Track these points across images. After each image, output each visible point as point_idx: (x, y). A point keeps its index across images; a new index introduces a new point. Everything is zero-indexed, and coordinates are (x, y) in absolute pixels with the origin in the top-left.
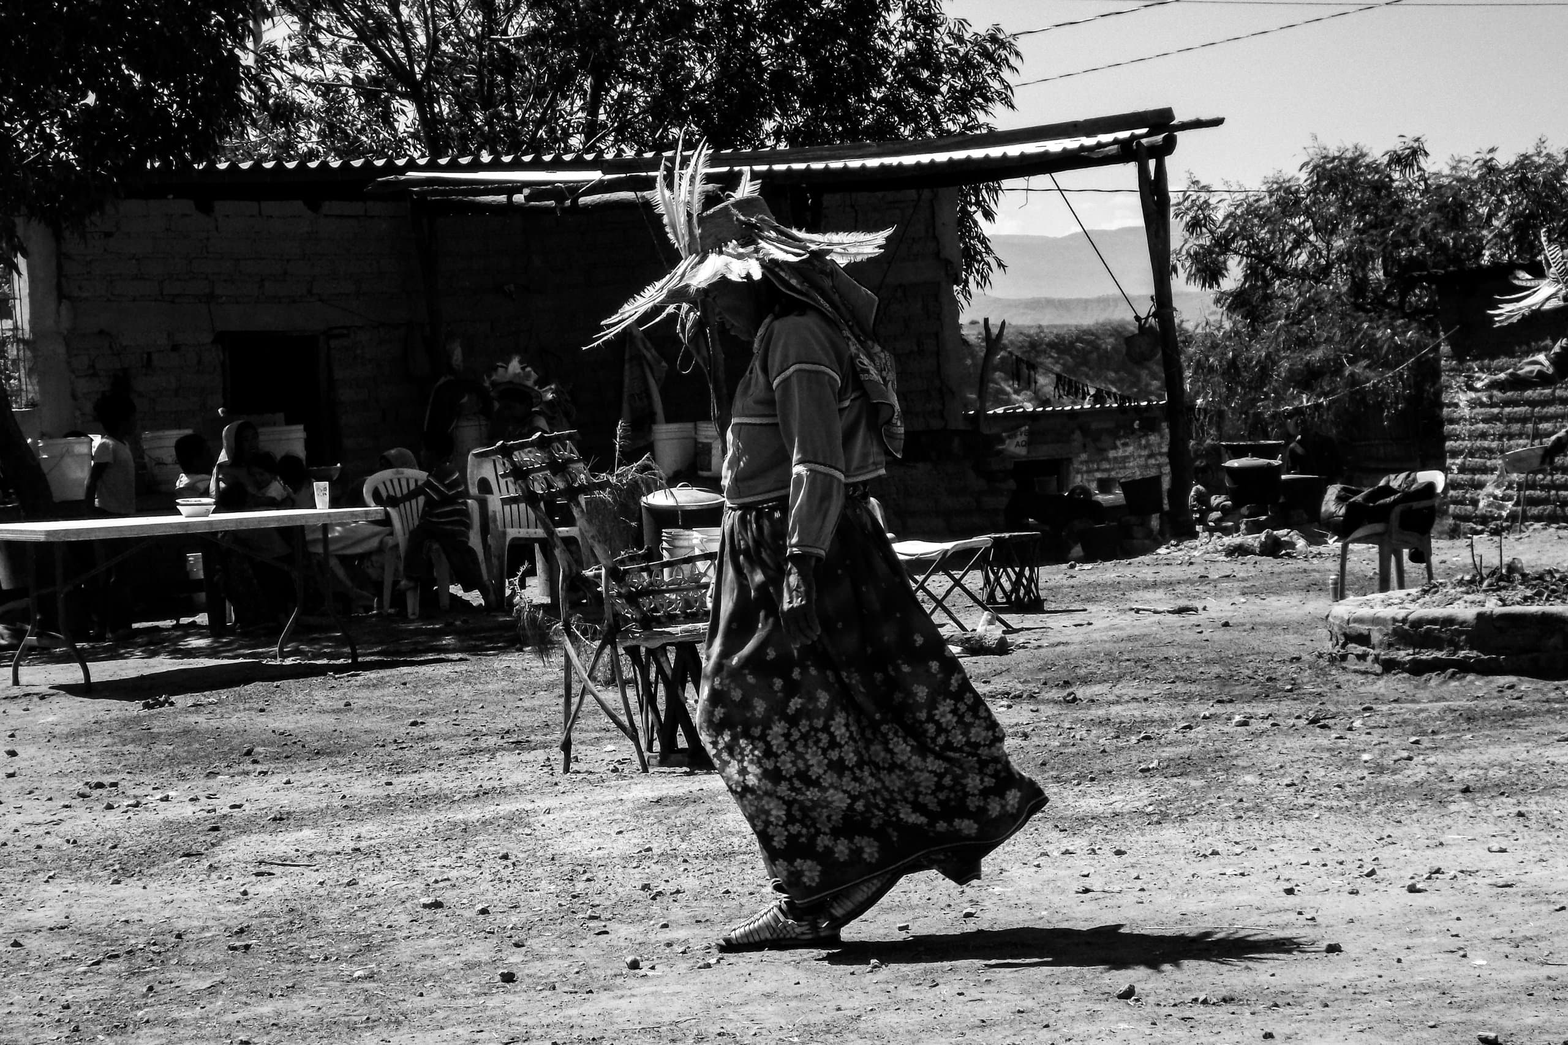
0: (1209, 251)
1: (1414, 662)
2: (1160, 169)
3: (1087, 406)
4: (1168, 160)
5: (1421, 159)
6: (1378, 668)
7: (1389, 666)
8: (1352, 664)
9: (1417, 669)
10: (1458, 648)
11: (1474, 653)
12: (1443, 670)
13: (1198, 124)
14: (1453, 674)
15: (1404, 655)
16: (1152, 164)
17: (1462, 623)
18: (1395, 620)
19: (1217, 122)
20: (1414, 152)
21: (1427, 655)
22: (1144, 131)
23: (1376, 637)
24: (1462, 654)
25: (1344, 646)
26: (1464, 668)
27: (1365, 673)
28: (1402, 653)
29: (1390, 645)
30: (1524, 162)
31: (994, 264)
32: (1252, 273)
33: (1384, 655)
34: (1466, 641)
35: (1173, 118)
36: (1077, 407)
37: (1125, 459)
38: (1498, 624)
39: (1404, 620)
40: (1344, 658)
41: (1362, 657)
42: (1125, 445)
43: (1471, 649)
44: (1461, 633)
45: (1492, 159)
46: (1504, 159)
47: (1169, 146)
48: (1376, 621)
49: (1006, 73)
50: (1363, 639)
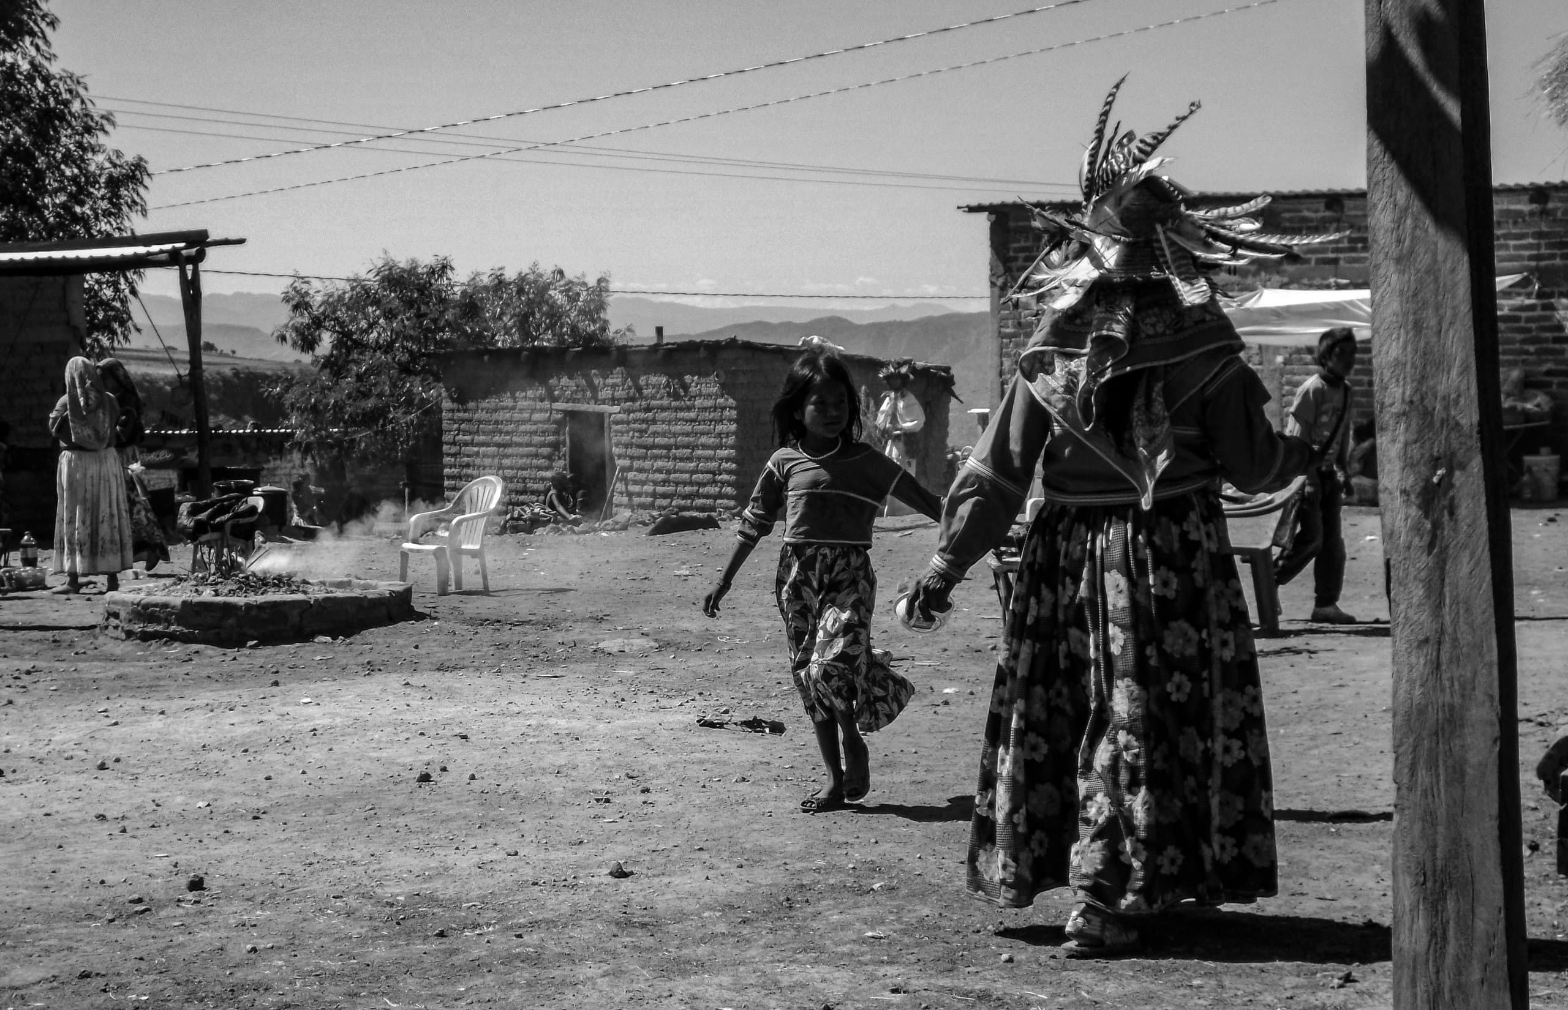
0: (308, 327)
1: (143, 632)
2: (196, 272)
3: (248, 431)
4: (202, 266)
5: (449, 271)
6: (123, 636)
7: (129, 634)
8: (111, 632)
9: (145, 637)
10: (170, 624)
11: (180, 628)
12: (161, 638)
13: (227, 242)
14: (166, 642)
15: (137, 628)
16: (189, 267)
17: (173, 607)
18: (133, 604)
19: (241, 241)
20: (444, 267)
21: (151, 628)
22: (182, 245)
23: (123, 615)
24: (172, 628)
25: (107, 619)
26: (173, 638)
27: (117, 639)
28: (136, 626)
29: (130, 621)
30: (522, 278)
31: (132, 328)
32: (338, 345)
33: (127, 627)
34: (176, 620)
35: (208, 237)
36: (241, 431)
37: (275, 469)
38: (196, 609)
39: (138, 604)
40: (106, 627)
41: (116, 627)
42: (275, 459)
43: (179, 625)
44: (173, 614)
45: (501, 275)
46: (510, 275)
47: (200, 256)
48: (124, 603)
49: (141, 190)
50: (116, 615)
